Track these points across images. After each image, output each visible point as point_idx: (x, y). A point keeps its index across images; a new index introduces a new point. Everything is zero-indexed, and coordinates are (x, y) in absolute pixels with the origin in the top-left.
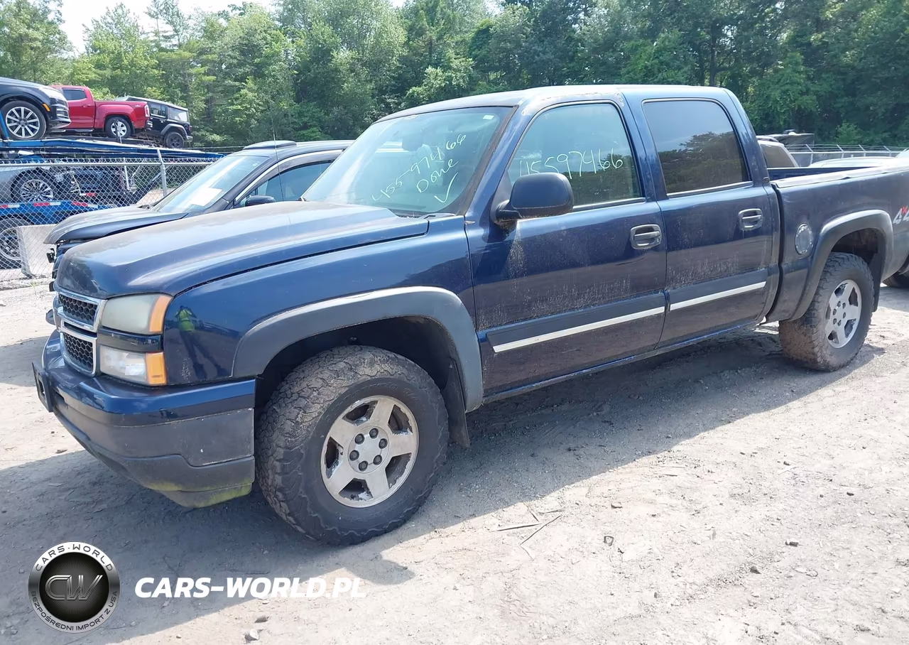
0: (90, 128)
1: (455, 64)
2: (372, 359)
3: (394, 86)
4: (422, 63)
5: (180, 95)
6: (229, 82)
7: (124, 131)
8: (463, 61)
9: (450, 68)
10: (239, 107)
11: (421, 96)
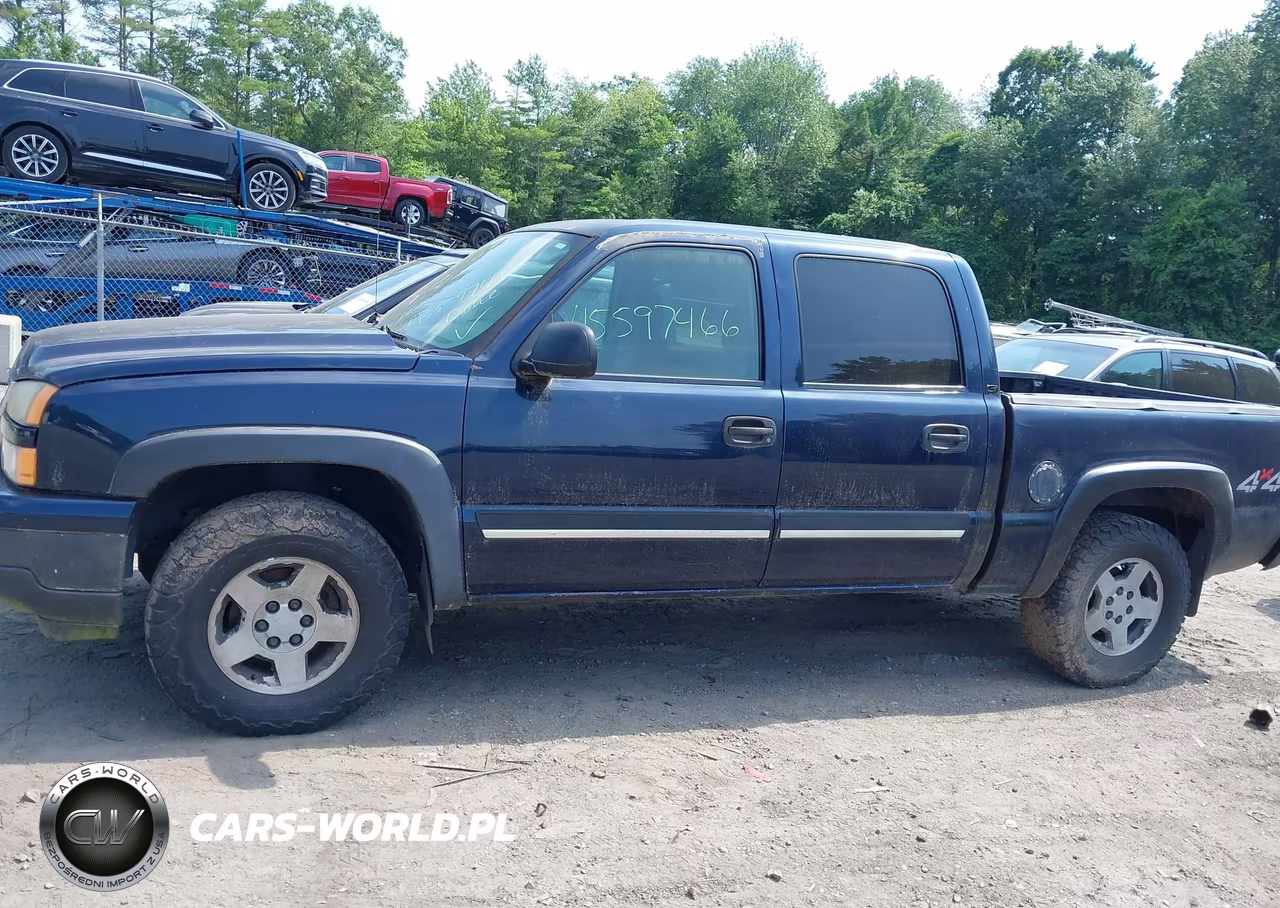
0: (377, 209)
1: (899, 188)
2: (299, 511)
3: (807, 207)
4: (851, 183)
5: (523, 182)
6: (590, 175)
7: (416, 218)
8: (910, 187)
9: (891, 194)
10: (596, 209)
11: (842, 227)
